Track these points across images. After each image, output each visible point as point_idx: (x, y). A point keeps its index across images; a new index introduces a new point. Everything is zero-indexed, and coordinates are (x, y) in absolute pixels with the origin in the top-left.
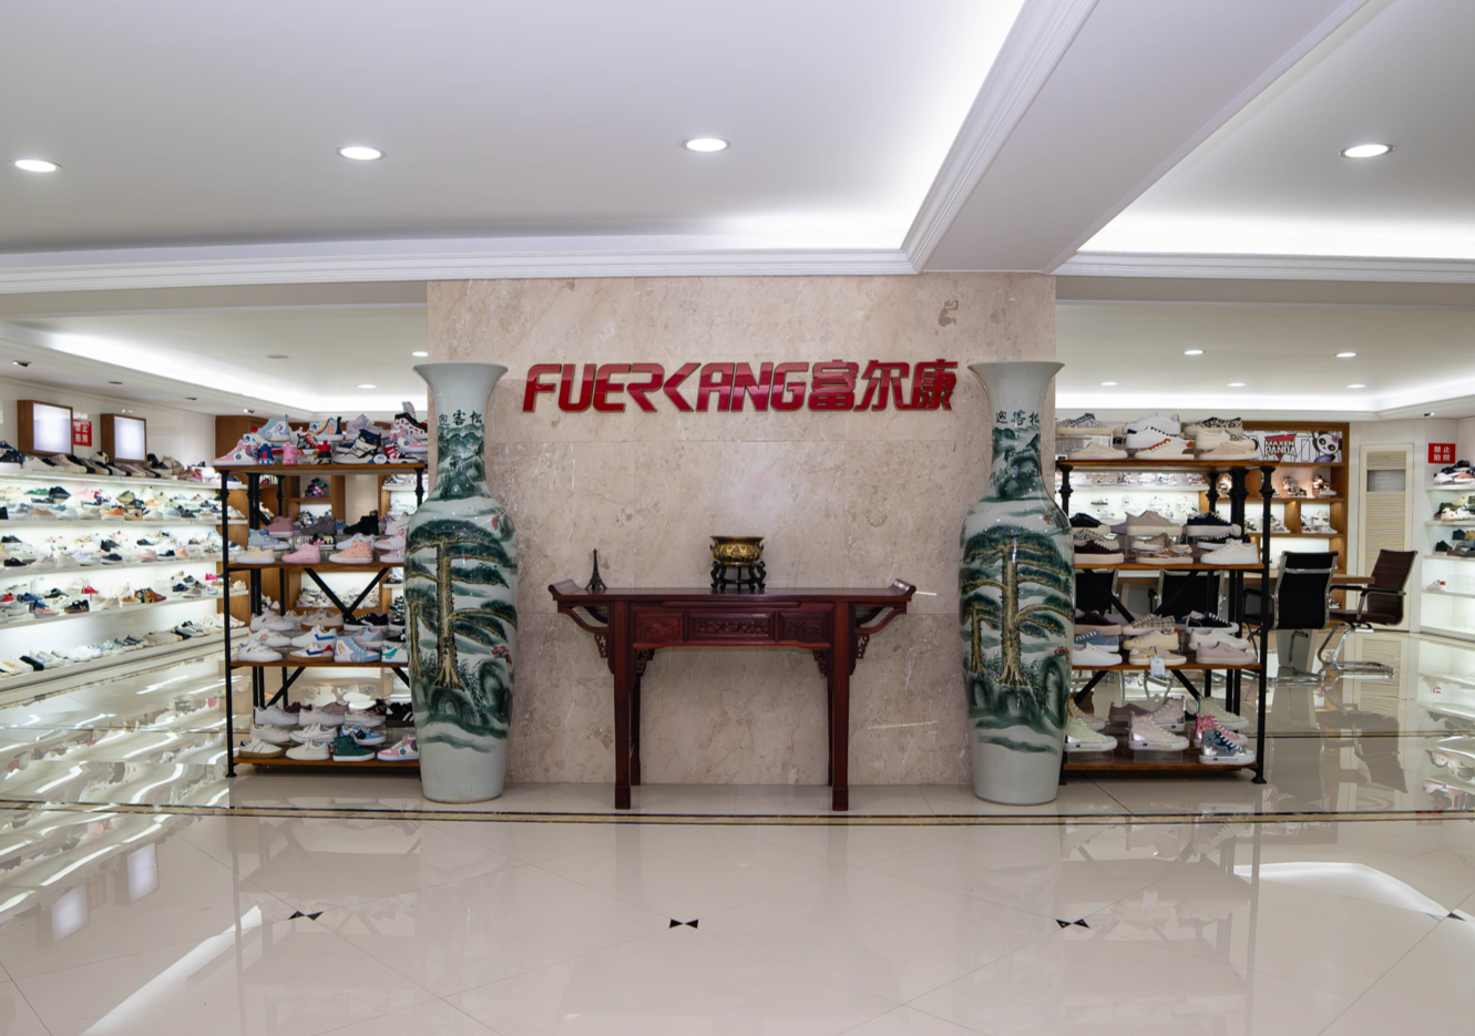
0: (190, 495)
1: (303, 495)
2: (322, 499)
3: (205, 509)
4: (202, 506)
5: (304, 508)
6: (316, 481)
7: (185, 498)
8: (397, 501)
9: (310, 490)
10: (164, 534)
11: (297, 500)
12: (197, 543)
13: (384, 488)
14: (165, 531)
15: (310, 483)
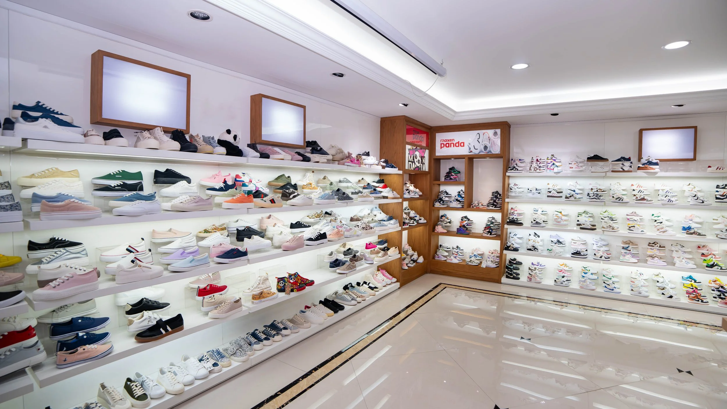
0: (354, 179)
1: (442, 179)
2: (457, 182)
3: (365, 191)
4: (364, 188)
5: (443, 188)
6: (452, 169)
7: (349, 182)
8: (515, 185)
9: (448, 175)
10: (326, 213)
11: (438, 182)
12: (358, 220)
13: (507, 174)
14: (328, 211)
15: (448, 170)
